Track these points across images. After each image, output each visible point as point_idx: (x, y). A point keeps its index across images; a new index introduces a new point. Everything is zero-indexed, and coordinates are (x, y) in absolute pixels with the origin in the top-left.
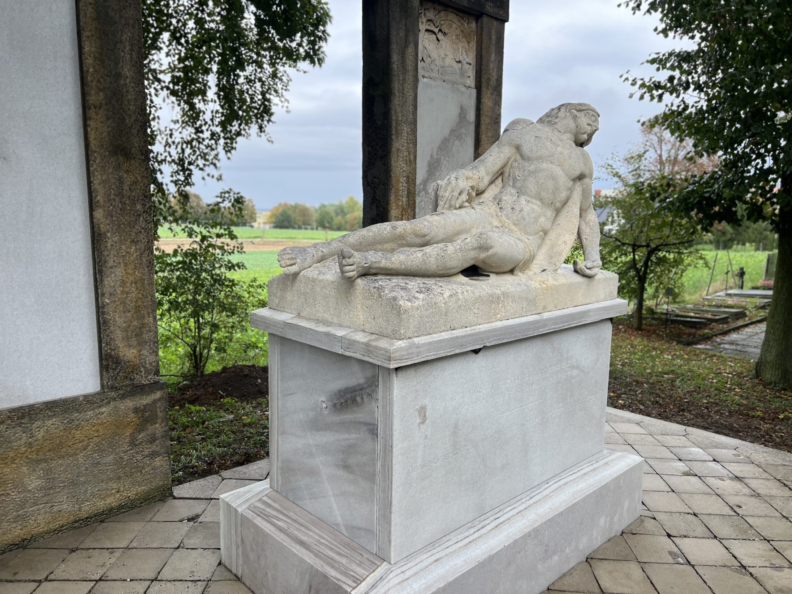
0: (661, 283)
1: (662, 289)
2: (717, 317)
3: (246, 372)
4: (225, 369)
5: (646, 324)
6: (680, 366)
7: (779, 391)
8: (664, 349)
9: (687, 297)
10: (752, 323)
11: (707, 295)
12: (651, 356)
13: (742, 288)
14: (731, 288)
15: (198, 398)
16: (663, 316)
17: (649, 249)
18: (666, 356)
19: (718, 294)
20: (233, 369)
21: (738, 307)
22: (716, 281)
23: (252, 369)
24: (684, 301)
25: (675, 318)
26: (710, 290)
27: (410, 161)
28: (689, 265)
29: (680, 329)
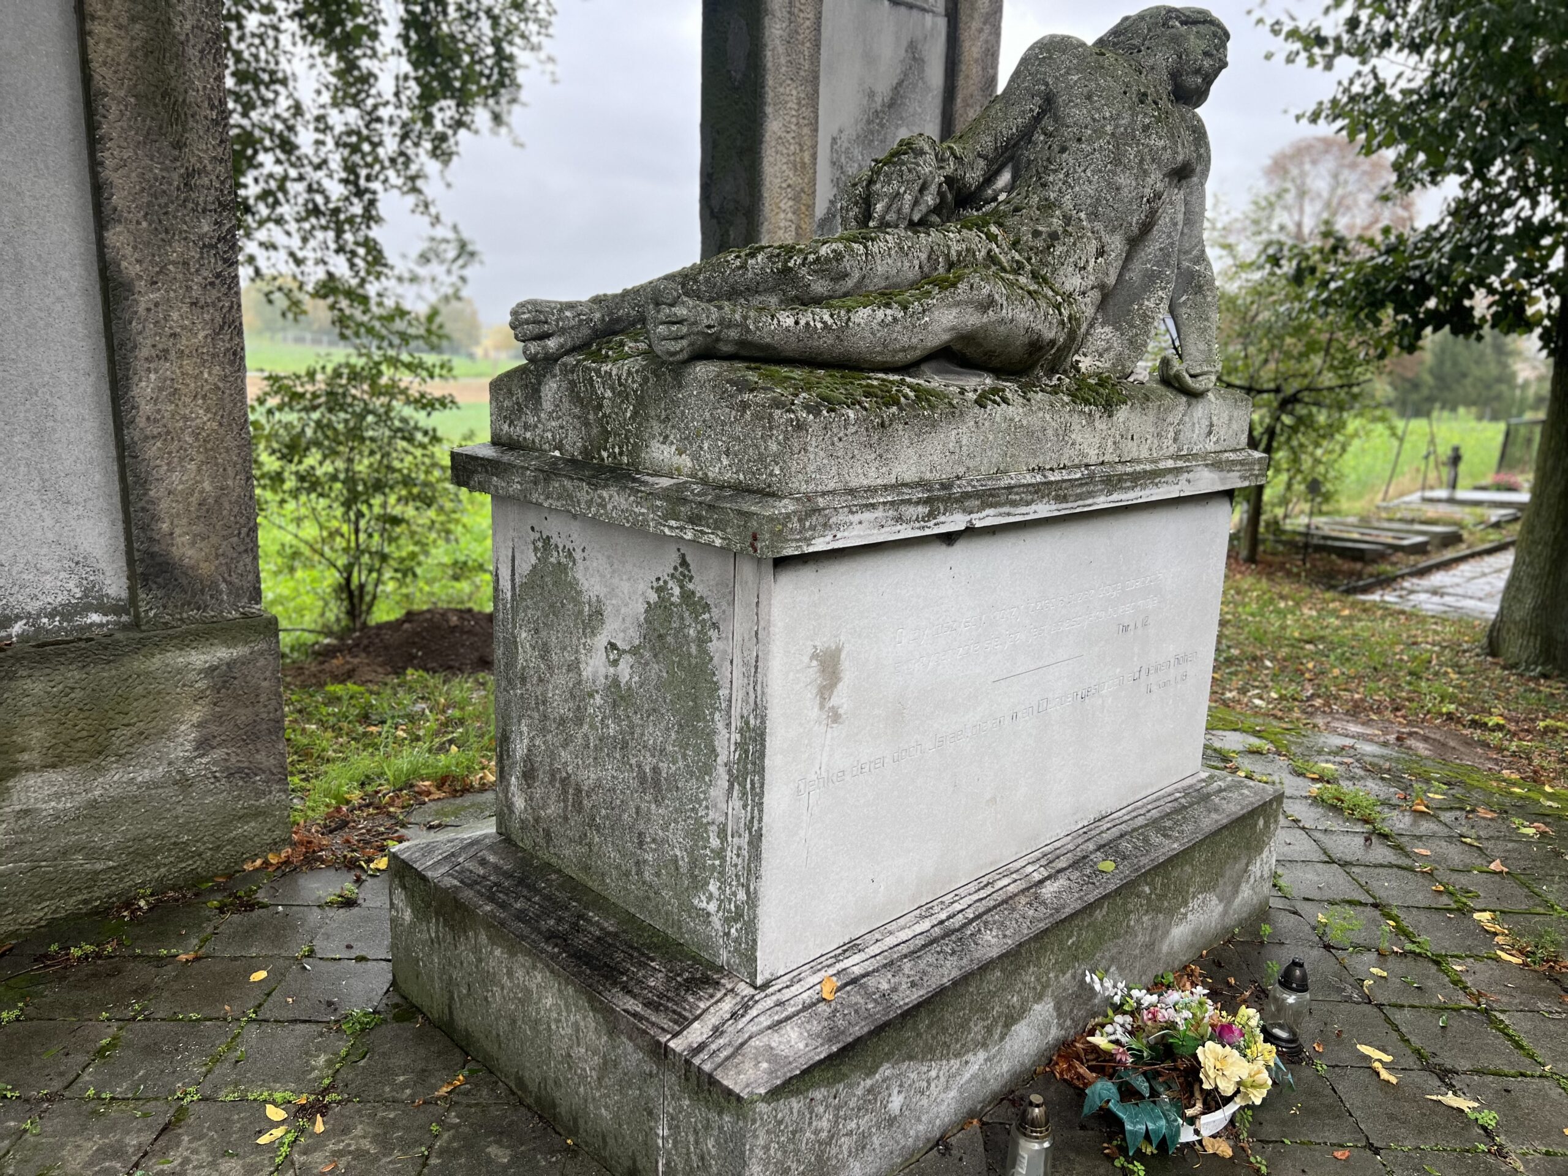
0: (1299, 471)
1: (1300, 483)
2: (1405, 542)
3: (454, 620)
4: (410, 616)
5: (1265, 552)
6: (1337, 629)
7: (1536, 679)
8: (1302, 599)
9: (1345, 505)
10: (1473, 555)
11: (1384, 500)
12: (1278, 612)
13: (1453, 486)
14: (1432, 488)
15: (354, 670)
16: (1298, 538)
17: (1281, 396)
18: (1306, 611)
19: (1407, 499)
20: (428, 616)
21: (1446, 523)
22: (1403, 474)
23: (466, 616)
24: (1338, 512)
25: (1322, 542)
26: (1391, 491)
27: (803, 164)
28: (1356, 434)
29: (1331, 562)
